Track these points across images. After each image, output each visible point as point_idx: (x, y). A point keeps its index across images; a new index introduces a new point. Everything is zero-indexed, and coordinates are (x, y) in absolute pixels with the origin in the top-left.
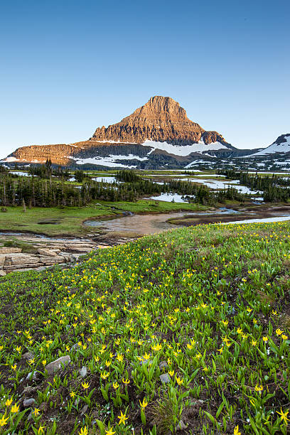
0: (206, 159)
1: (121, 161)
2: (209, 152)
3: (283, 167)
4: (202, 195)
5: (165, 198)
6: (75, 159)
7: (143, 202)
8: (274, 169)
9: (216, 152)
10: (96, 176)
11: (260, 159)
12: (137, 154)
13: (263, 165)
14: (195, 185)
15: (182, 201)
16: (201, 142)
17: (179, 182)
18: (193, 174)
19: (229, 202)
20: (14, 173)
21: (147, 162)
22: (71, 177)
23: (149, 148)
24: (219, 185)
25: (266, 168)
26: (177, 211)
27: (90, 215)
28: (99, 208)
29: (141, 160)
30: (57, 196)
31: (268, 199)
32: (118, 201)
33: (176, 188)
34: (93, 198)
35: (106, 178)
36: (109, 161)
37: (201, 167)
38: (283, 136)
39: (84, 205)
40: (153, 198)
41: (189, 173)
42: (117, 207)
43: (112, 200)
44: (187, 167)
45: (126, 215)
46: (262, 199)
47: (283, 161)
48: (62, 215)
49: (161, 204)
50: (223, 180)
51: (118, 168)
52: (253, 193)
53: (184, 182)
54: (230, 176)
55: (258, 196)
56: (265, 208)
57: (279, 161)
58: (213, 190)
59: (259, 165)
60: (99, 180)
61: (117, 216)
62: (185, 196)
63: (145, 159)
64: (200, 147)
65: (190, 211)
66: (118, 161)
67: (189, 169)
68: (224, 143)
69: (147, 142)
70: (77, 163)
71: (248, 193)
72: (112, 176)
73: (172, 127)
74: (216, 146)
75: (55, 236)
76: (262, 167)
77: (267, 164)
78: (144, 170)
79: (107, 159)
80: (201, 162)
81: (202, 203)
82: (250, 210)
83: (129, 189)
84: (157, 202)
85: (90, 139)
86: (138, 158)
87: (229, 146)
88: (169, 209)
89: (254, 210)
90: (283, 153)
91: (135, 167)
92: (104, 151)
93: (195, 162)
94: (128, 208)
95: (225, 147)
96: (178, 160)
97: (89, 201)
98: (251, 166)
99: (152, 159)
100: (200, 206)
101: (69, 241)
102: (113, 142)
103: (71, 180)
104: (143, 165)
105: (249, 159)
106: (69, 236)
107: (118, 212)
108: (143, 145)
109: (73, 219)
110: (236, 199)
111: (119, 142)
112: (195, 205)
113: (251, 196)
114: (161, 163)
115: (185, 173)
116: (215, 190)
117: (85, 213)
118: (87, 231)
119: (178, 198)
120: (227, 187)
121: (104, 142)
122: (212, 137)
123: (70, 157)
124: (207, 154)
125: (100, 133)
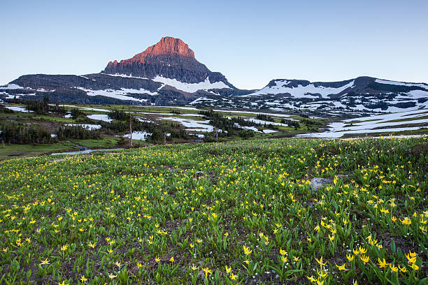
0: (210, 96)
1: (133, 94)
2: (214, 90)
3: (271, 106)
6: (86, 90)
9: (220, 91)
10: (94, 113)
11: (254, 99)
12: (148, 89)
13: (256, 104)
16: (207, 81)
21: (157, 96)
23: (159, 84)
25: (258, 106)
29: (152, 94)
36: (121, 94)
38: (274, 80)
44: (192, 103)
47: (272, 101)
51: (129, 101)
57: (269, 101)
59: (253, 104)
63: (156, 93)
66: (129, 95)
68: (227, 83)
69: (158, 79)
70: (88, 94)
73: (181, 66)
74: (220, 85)
76: (254, 106)
77: (259, 104)
79: (119, 92)
80: (205, 99)
85: (102, 72)
86: (148, 92)
87: (231, 86)
90: (273, 95)
91: (146, 100)
92: (117, 84)
93: (199, 99)
95: (228, 87)
96: (186, 96)
98: (246, 105)
99: (162, 94)
102: (125, 76)
104: (153, 99)
105: (245, 99)
108: (154, 80)
111: (131, 76)
114: (170, 99)
121: (116, 75)
122: (217, 77)
123: (81, 88)
124: (212, 92)
125: (113, 67)
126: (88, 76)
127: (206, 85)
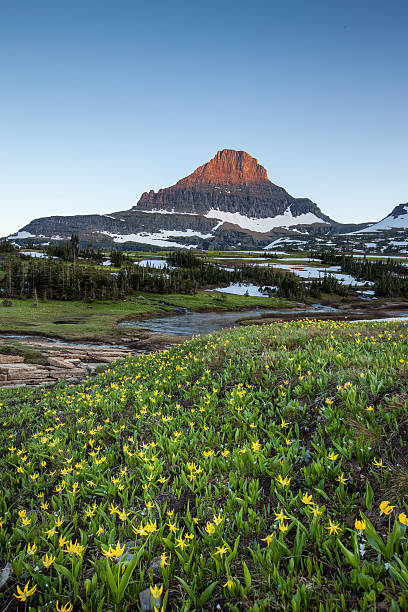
0: (294, 236)
1: (178, 238)
2: (298, 227)
3: (402, 248)
4: (288, 286)
6: (112, 236)
7: (205, 296)
8: (389, 251)
9: (309, 228)
10: (141, 258)
11: (369, 238)
12: (198, 230)
13: (374, 245)
14: (279, 273)
16: (288, 213)
17: (257, 268)
18: (276, 257)
19: (325, 297)
20: (26, 253)
21: (212, 240)
22: (105, 260)
23: (215, 221)
24: (313, 273)
25: (378, 249)
26: (252, 308)
27: (128, 312)
28: (142, 304)
29: (204, 237)
30: (83, 285)
31: (381, 293)
32: (170, 293)
33: (250, 275)
34: (134, 288)
35: (152, 262)
36: (159, 239)
37: (288, 249)
38: (402, 206)
39: (121, 298)
40: (219, 290)
41: (270, 256)
42: (167, 301)
43: (161, 291)
44: (270, 246)
46: (372, 293)
47: (402, 240)
48: (90, 311)
49: (229, 298)
50: (317, 265)
51: (171, 249)
52: (360, 284)
53: (264, 268)
54: (328, 259)
55: (366, 287)
56: (377, 305)
57: (397, 240)
58: (303, 279)
59: (369, 245)
60: (143, 264)
61: (167, 314)
62: (263, 288)
63: (210, 236)
65: (271, 308)
66: (171, 240)
67: (273, 249)
68: (319, 214)
69: (212, 214)
70: (115, 240)
71: (353, 284)
72: (162, 259)
73: (248, 193)
74: (308, 219)
75: (76, 341)
76: (372, 249)
77: (380, 245)
78: (207, 251)
79: (157, 236)
80: (287, 240)
81: (287, 297)
82: (355, 307)
83: (185, 277)
84: (224, 295)
85: (134, 207)
86: (198, 234)
87: (326, 218)
88: (241, 304)
89: (361, 307)
90: (402, 229)
91: (195, 247)
92: (153, 226)
93: (279, 241)
94: (183, 303)
95: (321, 221)
96: (255, 238)
97: (129, 293)
98: (356, 247)
99: (220, 236)
100: (284, 301)
101: (94, 348)
102: (165, 212)
103: (105, 263)
104: (206, 244)
105: (354, 238)
107: (168, 308)
108: (207, 216)
109: (104, 317)
110: (336, 292)
111: (173, 212)
112: (277, 300)
113: (356, 288)
114: (231, 243)
115: (265, 256)
116: (306, 279)
117: (123, 309)
118: (121, 333)
119: (253, 291)
120: (322, 275)
121: (152, 212)
122: (303, 206)
123: (105, 233)
124: (295, 230)
125: (149, 200)
126: (115, 214)
127: (286, 220)
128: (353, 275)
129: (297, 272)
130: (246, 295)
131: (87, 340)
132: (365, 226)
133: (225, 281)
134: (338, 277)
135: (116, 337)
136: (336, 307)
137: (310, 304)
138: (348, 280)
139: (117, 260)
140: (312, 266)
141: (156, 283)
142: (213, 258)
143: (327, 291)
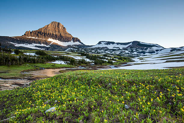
0: (74, 48)
2: (75, 45)
3: (101, 52)
4: (72, 62)
5: (58, 62)
6: (14, 44)
7: (48, 64)
8: (98, 53)
9: (78, 46)
10: (26, 52)
11: (93, 49)
13: (94, 51)
14: (70, 58)
15: (64, 64)
16: (72, 41)
17: (63, 56)
18: (69, 53)
19: (82, 64)
21: (49, 47)
22: (12, 52)
23: (50, 42)
24: (79, 58)
25: (95, 52)
26: (63, 68)
27: (24, 69)
28: (28, 66)
29: (47, 46)
30: (6, 60)
31: (96, 64)
32: (37, 63)
33: (62, 58)
34: (25, 62)
35: (31, 53)
36: (32, 46)
37: (72, 51)
38: (100, 42)
39: (21, 65)
40: (52, 62)
41: (67, 53)
42: (37, 66)
43: (34, 63)
44: (66, 50)
45: (41, 69)
46: (94, 63)
47: (100, 50)
48: (9, 69)
49: (56, 65)
50: (80, 56)
51: (36, 49)
52: (91, 61)
53: (65, 56)
54: (83, 55)
55: (92, 62)
56: (95, 67)
58: (76, 60)
59: (93, 51)
60: (28, 54)
61: (37, 70)
62: (66, 62)
63: (49, 46)
64: (71, 43)
65: (68, 68)
66: (36, 46)
67: (67, 51)
68: (80, 42)
69: (50, 40)
70: (15, 46)
71: (89, 61)
72: (34, 53)
73: (61, 34)
74: (77, 43)
75: (8, 78)
76: (93, 52)
77: (96, 51)
78: (48, 51)
80: (72, 49)
81: (72, 65)
82: (90, 67)
83: (42, 58)
84: (55, 64)
85: (23, 35)
86: (45, 45)
87: (82, 43)
88: (60, 67)
89: (91, 67)
90: (100, 47)
91: (44, 49)
92: (30, 42)
93: (69, 49)
94: (42, 66)
96: (63, 48)
97: (23, 63)
98: (90, 51)
99: (52, 46)
100: (72, 66)
101: (16, 80)
102: (34, 38)
103: (12, 53)
104: (48, 49)
105: (89, 49)
106: (15, 78)
107: (37, 68)
108: (48, 40)
109: (16, 71)
110: (85, 63)
111: (37, 38)
112: (70, 65)
113: (90, 62)
114: (55, 49)
115: (66, 53)
116: (77, 60)
117: (22, 68)
118: (24, 76)
119: (63, 63)
120: (81, 59)
121: (30, 37)
122: (76, 40)
123: (12, 43)
128: (89, 59)
129: (75, 58)
130: (61, 64)
131: (12, 78)
132: (92, 46)
133: (54, 60)
134: (86, 59)
135: (22, 77)
136: (85, 67)
137: (78, 66)
138: (88, 60)
139: (17, 52)
140: (79, 56)
141: (33, 60)
142: (50, 53)
143: (83, 63)
